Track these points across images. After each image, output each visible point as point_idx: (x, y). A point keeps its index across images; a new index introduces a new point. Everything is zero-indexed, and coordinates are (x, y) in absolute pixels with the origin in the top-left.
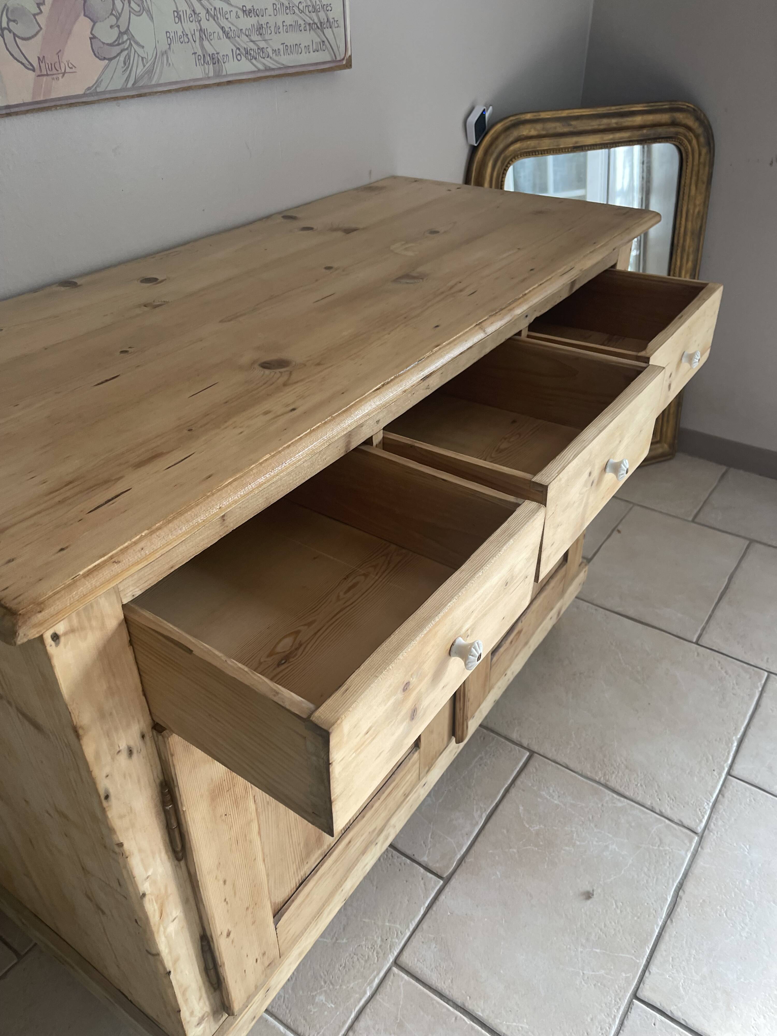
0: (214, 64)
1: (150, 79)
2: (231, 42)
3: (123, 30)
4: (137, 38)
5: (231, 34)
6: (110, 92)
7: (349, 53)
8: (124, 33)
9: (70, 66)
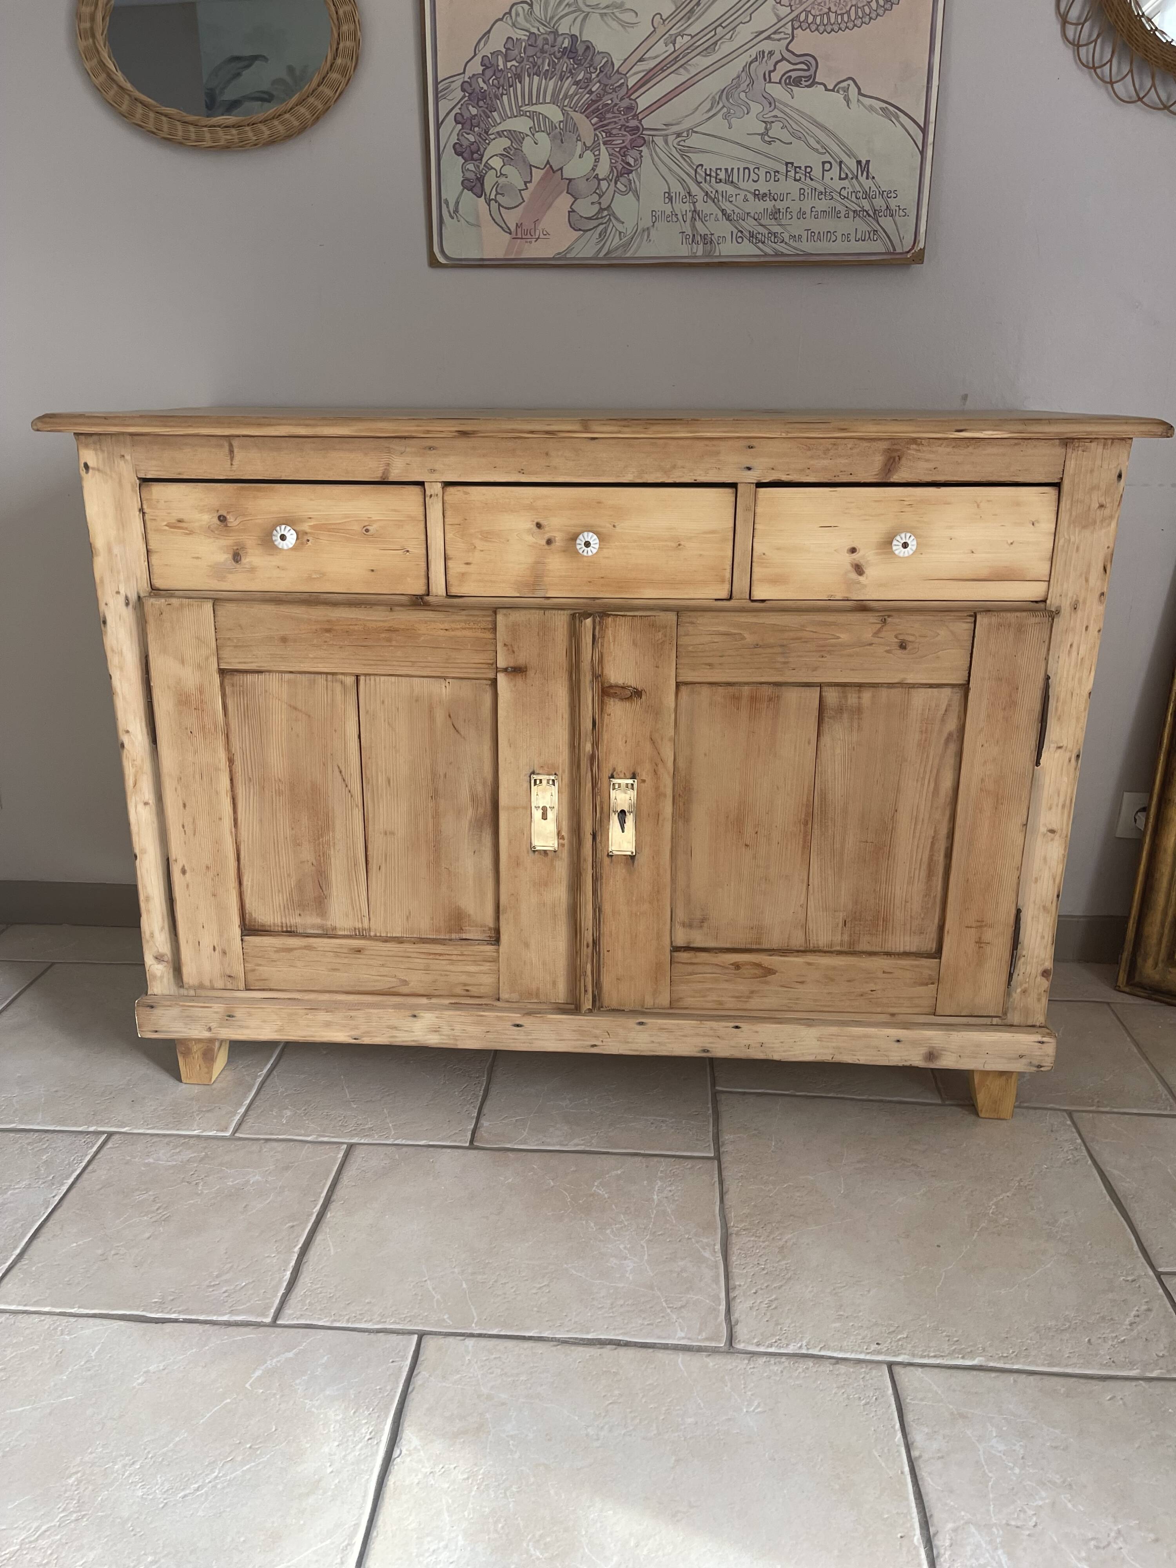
0: (705, 244)
1: (625, 251)
2: (733, 225)
3: (604, 206)
4: (619, 215)
5: (734, 217)
6: (580, 260)
8: (605, 209)
9: (545, 233)
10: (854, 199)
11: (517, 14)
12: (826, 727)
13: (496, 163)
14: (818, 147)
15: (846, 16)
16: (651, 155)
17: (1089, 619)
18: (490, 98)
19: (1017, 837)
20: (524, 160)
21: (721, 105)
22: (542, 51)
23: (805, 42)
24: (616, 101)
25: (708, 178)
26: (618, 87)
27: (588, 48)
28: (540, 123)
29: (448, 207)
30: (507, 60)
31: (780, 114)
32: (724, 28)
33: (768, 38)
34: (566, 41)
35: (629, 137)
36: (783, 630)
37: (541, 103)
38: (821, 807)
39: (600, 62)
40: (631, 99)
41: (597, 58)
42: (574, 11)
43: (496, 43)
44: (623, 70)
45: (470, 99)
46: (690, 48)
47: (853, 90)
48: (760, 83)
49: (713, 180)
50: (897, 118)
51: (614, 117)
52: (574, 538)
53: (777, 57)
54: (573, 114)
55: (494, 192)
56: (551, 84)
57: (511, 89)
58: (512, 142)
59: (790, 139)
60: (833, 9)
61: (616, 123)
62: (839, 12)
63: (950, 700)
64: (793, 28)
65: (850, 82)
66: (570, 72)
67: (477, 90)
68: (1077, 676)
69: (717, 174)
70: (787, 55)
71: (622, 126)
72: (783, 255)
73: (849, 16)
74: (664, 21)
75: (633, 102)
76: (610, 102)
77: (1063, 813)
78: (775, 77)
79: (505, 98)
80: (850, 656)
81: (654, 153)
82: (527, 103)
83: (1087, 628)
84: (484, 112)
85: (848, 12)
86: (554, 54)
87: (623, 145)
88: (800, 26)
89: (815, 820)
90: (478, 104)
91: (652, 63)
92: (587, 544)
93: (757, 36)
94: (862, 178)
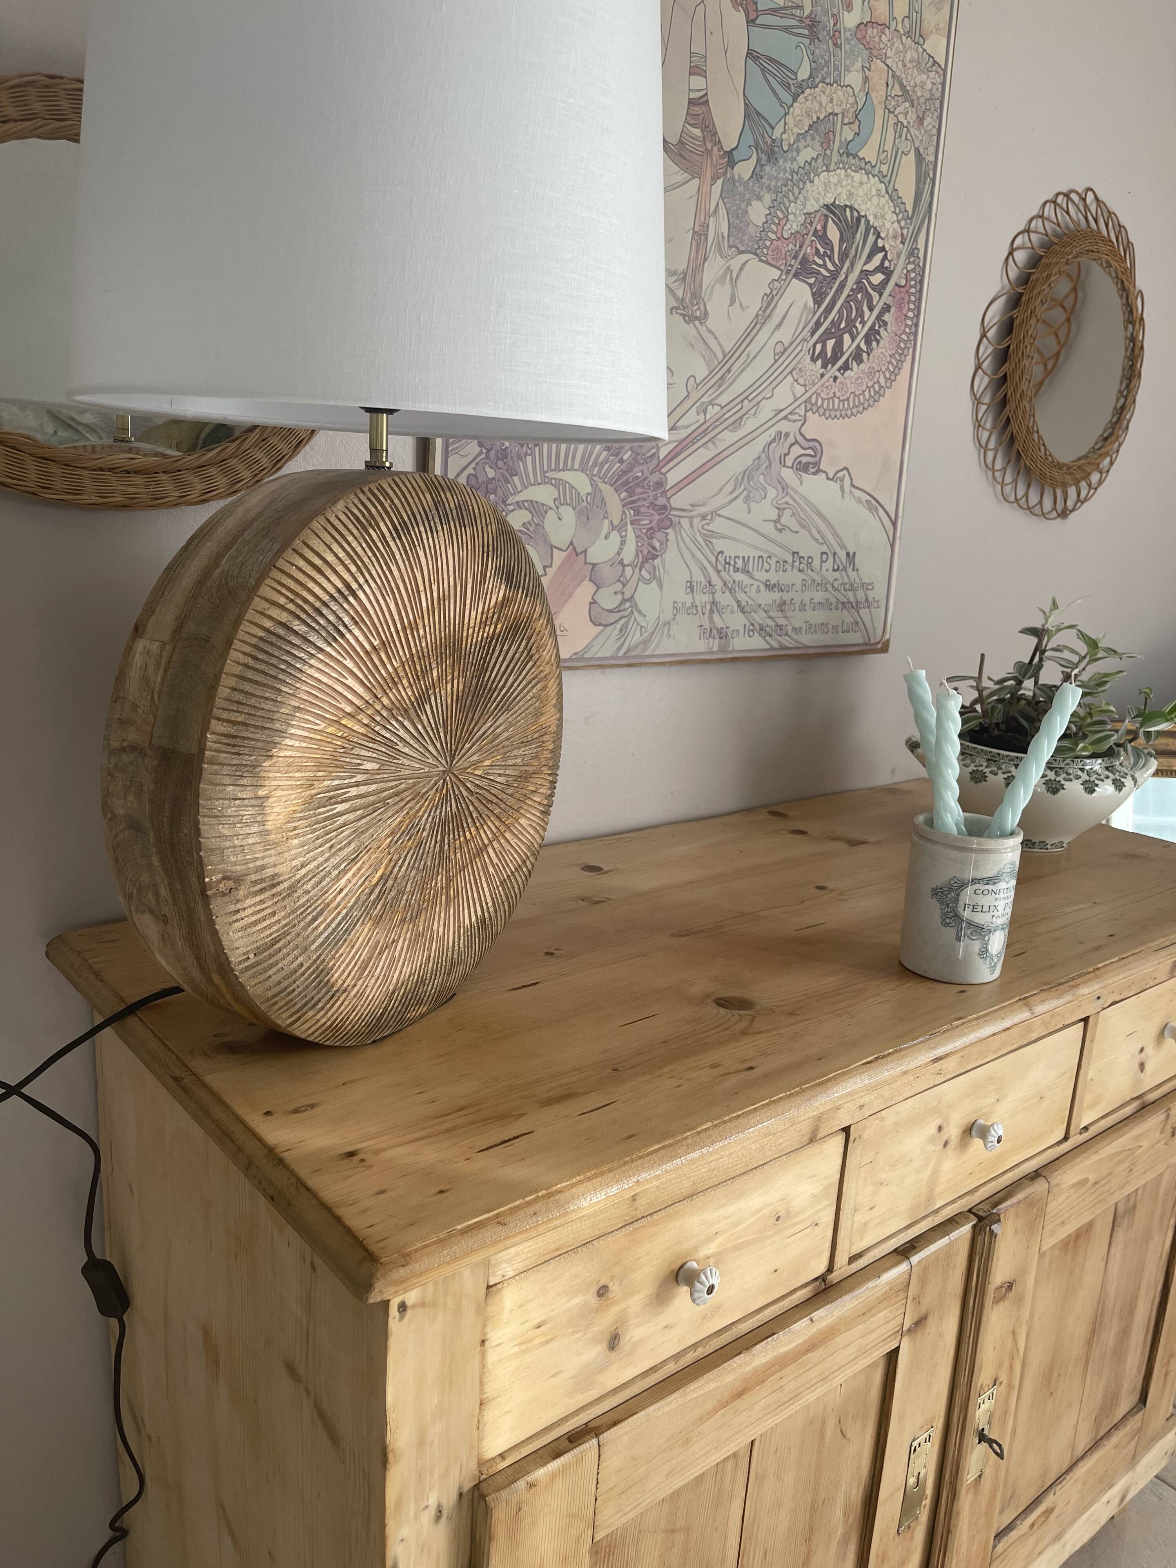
0: (720, 638)
1: (645, 649)
2: (746, 617)
3: (627, 596)
4: (641, 606)
5: (747, 609)
6: (598, 659)
7: (887, 637)
8: (628, 600)
9: (562, 629)
10: (843, 591)
14: (818, 536)
15: (846, 403)
16: (677, 539)
18: (512, 458)
20: (545, 537)
21: (742, 487)
23: (815, 426)
24: (647, 474)
25: (727, 566)
26: (650, 457)
28: (566, 494)
31: (791, 501)
32: (750, 401)
33: (785, 418)
35: (657, 517)
37: (569, 470)
40: (661, 473)
45: (487, 457)
46: (720, 420)
47: (848, 481)
48: (776, 464)
49: (732, 568)
50: (877, 510)
51: (644, 493)
53: (791, 440)
54: (601, 485)
57: (537, 449)
58: (533, 516)
59: (796, 527)
60: (838, 394)
61: (645, 499)
62: (842, 398)
64: (806, 411)
65: (845, 472)
69: (735, 563)
70: (799, 438)
71: (651, 503)
72: (785, 647)
73: (848, 404)
75: (661, 476)
76: (640, 474)
78: (789, 461)
79: (529, 459)
81: (679, 539)
82: (553, 467)
84: (504, 476)
85: (848, 399)
87: (651, 525)
88: (811, 409)
90: (496, 464)
91: (683, 433)
93: (776, 415)
94: (850, 570)
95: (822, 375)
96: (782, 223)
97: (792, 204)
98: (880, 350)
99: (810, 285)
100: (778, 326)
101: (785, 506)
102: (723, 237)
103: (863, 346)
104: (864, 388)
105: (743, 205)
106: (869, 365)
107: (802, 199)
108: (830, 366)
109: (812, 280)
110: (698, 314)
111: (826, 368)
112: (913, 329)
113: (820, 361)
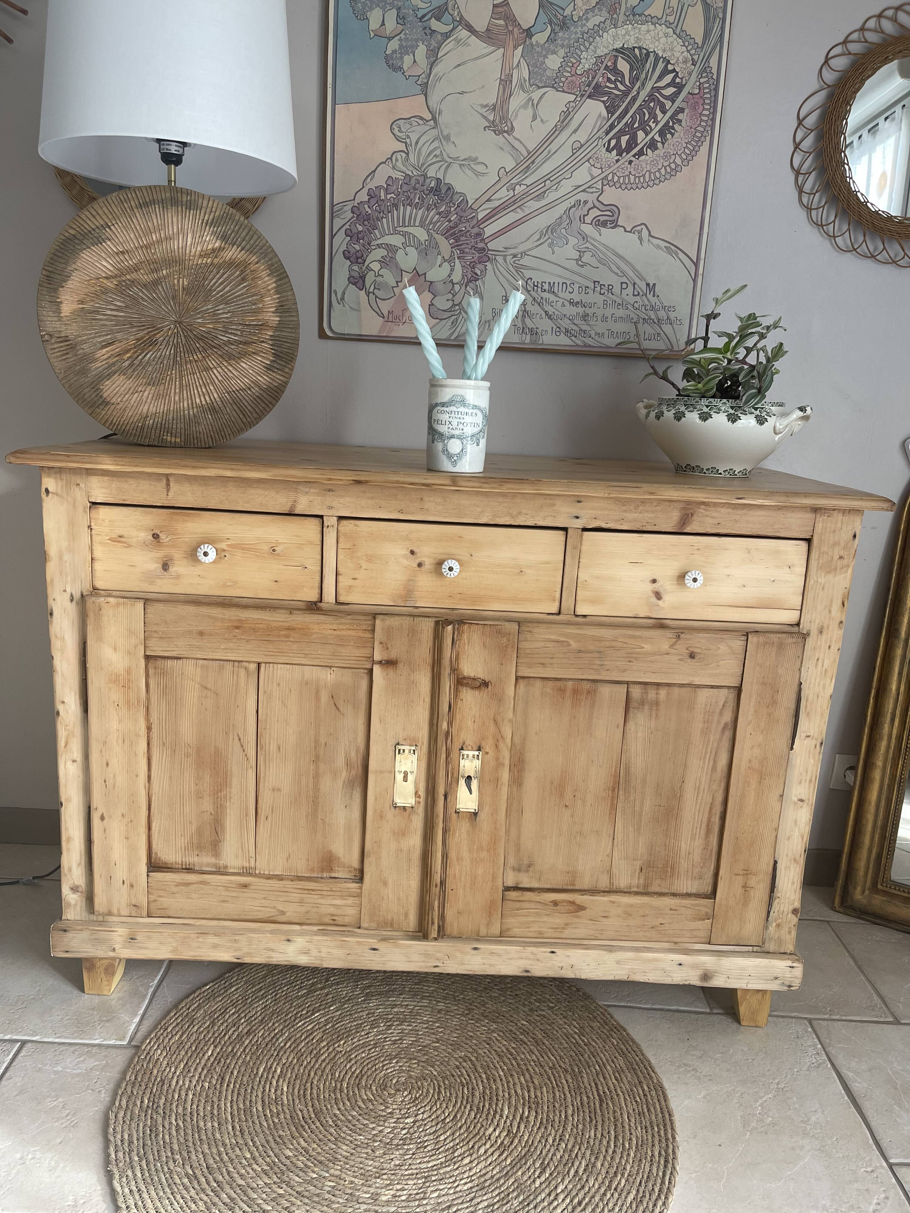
0: (532, 334)
2: (553, 322)
3: (456, 303)
5: (554, 317)
8: (457, 305)
10: (643, 310)
11: (397, 160)
12: (631, 715)
13: (376, 266)
14: (618, 271)
15: (642, 179)
16: (494, 269)
17: (831, 641)
18: (373, 219)
19: (776, 805)
20: (397, 265)
21: (547, 237)
22: (415, 189)
23: (610, 196)
24: (469, 228)
25: (536, 288)
26: (471, 218)
27: (449, 189)
28: (409, 240)
29: (336, 295)
30: (387, 192)
31: (590, 246)
32: (551, 181)
33: (584, 191)
34: (433, 183)
35: (478, 255)
36: (600, 640)
37: (412, 226)
38: (625, 778)
39: (458, 199)
40: (480, 228)
41: (455, 197)
42: (440, 161)
43: (380, 180)
44: (475, 207)
45: (357, 219)
46: (525, 194)
47: (645, 232)
48: (576, 223)
49: (539, 290)
50: (677, 254)
51: (467, 240)
52: (440, 563)
53: (590, 205)
54: (436, 236)
55: (372, 287)
56: (420, 212)
57: (390, 214)
58: (388, 252)
59: (596, 264)
60: (633, 173)
61: (468, 244)
62: (637, 175)
63: (727, 698)
64: (603, 185)
65: (643, 227)
66: (435, 205)
67: (364, 212)
68: (822, 683)
69: (542, 286)
70: (597, 204)
71: (472, 246)
72: (590, 346)
73: (644, 179)
74: (507, 173)
75: (480, 230)
76: (464, 229)
77: (809, 787)
78: (588, 219)
79: (384, 220)
80: (652, 662)
81: (496, 269)
82: (401, 225)
83: (829, 647)
84: (368, 230)
85: (644, 176)
86: (423, 191)
87: (473, 260)
88: (608, 184)
89: (621, 787)
90: (363, 223)
91: (497, 203)
92: (451, 569)
93: (575, 189)
94: (650, 296)
95: (617, 161)
96: (575, 65)
97: (584, 53)
98: (675, 140)
99: (603, 102)
100: (575, 131)
101: (586, 250)
102: (525, 80)
103: (657, 138)
104: (660, 167)
105: (541, 59)
106: (663, 151)
107: (593, 48)
108: (625, 154)
109: (605, 99)
110: (506, 129)
111: (621, 156)
112: (710, 123)
113: (615, 151)
